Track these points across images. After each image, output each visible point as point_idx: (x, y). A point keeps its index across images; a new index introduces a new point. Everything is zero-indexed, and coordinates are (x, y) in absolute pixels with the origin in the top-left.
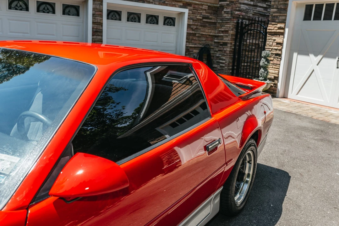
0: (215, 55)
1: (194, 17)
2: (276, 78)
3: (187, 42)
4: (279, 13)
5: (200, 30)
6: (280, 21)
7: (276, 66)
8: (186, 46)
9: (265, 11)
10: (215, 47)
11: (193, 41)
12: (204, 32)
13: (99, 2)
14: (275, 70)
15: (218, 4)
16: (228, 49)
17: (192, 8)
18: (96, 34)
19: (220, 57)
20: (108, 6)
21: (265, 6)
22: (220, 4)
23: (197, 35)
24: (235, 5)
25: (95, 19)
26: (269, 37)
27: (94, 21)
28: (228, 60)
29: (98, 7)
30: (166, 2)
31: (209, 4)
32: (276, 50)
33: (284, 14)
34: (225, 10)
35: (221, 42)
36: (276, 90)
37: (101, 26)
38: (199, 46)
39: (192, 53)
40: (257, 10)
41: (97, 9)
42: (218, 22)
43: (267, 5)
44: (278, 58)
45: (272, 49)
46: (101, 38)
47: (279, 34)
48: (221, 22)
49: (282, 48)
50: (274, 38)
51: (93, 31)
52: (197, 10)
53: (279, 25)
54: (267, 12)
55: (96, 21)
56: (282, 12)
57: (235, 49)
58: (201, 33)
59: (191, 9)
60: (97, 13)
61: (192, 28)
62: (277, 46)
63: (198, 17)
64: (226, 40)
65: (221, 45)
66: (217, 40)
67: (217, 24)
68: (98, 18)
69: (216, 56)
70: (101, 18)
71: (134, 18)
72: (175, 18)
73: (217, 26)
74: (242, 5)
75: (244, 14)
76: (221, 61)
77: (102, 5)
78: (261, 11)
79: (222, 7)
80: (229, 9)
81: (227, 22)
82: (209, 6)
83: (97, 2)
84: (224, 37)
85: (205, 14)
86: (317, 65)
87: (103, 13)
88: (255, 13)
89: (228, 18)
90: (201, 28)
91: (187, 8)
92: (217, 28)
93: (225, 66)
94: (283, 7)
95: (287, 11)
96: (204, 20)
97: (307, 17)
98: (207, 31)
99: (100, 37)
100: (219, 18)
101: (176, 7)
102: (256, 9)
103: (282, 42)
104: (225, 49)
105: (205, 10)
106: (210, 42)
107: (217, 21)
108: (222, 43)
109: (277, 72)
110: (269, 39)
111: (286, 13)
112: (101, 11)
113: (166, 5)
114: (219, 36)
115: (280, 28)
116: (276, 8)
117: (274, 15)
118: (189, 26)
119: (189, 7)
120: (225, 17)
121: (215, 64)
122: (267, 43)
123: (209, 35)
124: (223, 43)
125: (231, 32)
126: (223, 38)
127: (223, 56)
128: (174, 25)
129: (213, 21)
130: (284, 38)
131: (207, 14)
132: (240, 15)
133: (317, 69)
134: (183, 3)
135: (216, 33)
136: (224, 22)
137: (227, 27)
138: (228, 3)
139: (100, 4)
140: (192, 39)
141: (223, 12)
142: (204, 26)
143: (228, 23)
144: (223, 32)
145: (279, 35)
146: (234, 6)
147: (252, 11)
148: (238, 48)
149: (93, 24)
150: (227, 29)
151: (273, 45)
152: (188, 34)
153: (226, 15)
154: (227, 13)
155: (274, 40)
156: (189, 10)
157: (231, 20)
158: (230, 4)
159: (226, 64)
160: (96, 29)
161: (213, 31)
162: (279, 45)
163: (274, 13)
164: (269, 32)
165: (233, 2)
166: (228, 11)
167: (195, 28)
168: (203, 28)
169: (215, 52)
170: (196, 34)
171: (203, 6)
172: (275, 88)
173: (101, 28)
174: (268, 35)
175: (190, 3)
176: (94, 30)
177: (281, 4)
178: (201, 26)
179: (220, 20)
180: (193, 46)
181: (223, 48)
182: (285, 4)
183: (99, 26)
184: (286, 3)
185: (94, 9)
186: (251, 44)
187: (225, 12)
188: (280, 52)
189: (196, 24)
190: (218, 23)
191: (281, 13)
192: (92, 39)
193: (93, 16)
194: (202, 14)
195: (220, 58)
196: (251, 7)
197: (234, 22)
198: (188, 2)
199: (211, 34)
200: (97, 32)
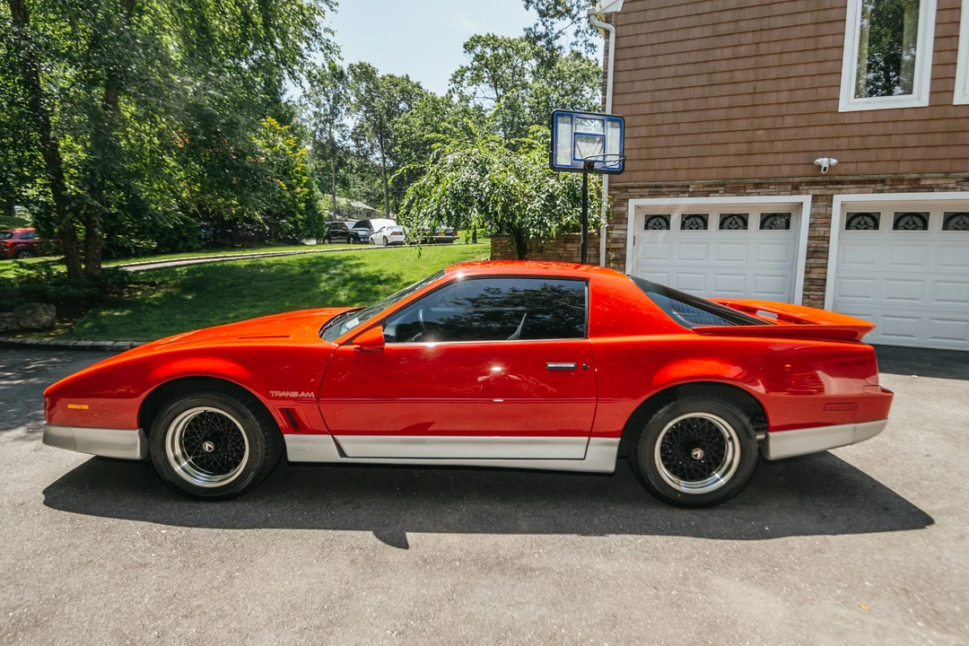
13: (826, 203)
18: (815, 256)
20: (842, 207)
25: (815, 231)
27: (813, 235)
29: (822, 211)
37: (825, 242)
41: (819, 214)
51: (808, 251)
55: (817, 234)
60: (821, 221)
68: (821, 229)
70: (826, 229)
71: (911, 223)
77: (830, 207)
83: (820, 203)
87: (831, 220)
99: (823, 261)
112: (829, 217)
139: (827, 205)
149: (809, 240)
160: (816, 247)
173: (826, 245)
176: (812, 249)
183: (821, 242)
185: (812, 216)
193: (810, 227)
200: (818, 252)
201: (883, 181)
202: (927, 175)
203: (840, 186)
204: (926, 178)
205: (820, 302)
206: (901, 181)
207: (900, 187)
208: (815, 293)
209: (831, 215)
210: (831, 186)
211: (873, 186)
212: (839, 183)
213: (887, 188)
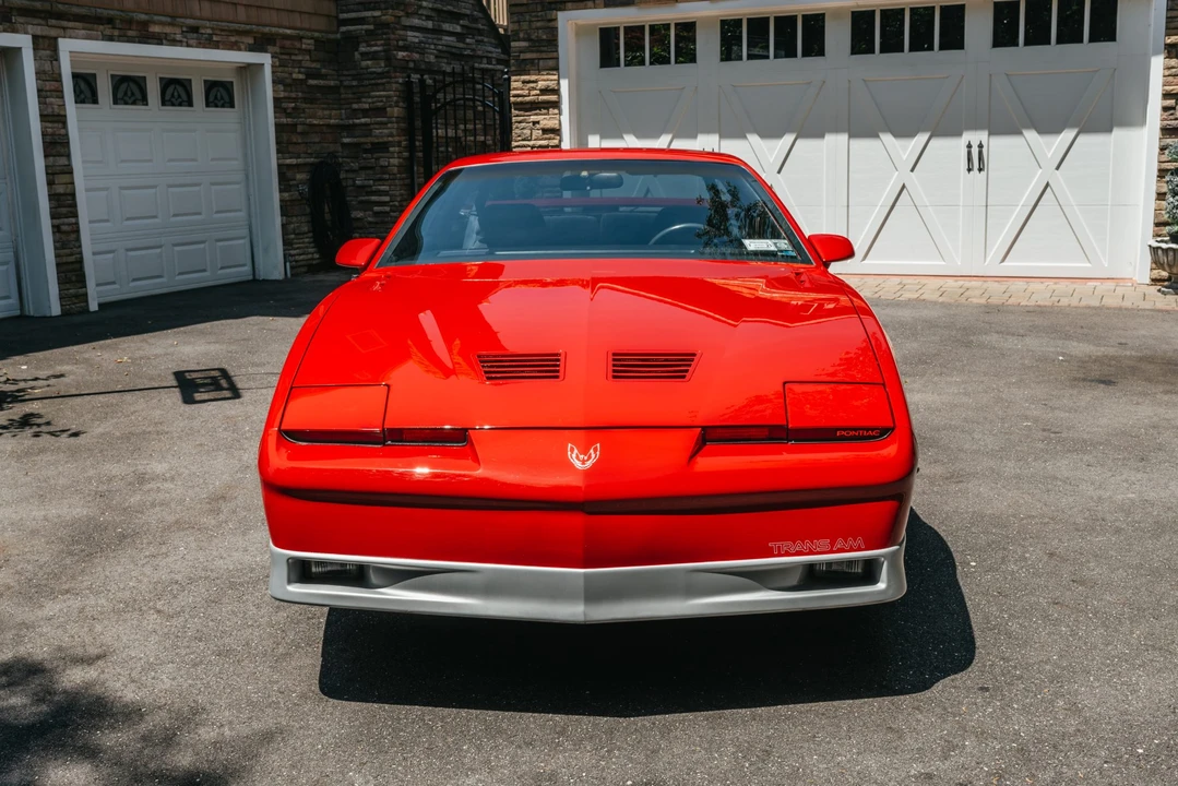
0: (350, 182)
1: (287, 75)
3: (278, 151)
4: (538, 51)
5: (304, 112)
6: (543, 72)
8: (279, 166)
9: (461, 45)
10: (348, 160)
11: (291, 149)
12: (314, 117)
13: (50, 52)
15: (337, 32)
16: (395, 161)
17: (277, 49)
18: (54, 152)
19: (371, 186)
20: (73, 63)
21: (458, 29)
22: (343, 33)
23: (300, 129)
24: (394, 33)
25: (45, 103)
26: (517, 116)
27: (45, 113)
28: (398, 193)
29: (47, 67)
30: (215, 38)
31: (316, 34)
33: (551, 55)
34: (363, 49)
35: (366, 143)
37: (60, 125)
38: (308, 160)
39: (295, 182)
40: (443, 42)
41: (44, 72)
42: (346, 83)
43: (462, 26)
45: (533, 148)
46: (67, 163)
47: (545, 105)
48: (355, 83)
49: (560, 141)
50: (533, 118)
51: (43, 142)
52: (290, 54)
53: (543, 84)
54: (464, 46)
55: (50, 110)
56: (545, 49)
57: (411, 159)
58: (308, 121)
59: (276, 53)
60: (49, 84)
61: (285, 110)
62: (546, 139)
63: (294, 76)
64: (381, 134)
65: (366, 151)
66: (347, 137)
67: (342, 90)
68: (52, 100)
69: (354, 185)
70: (59, 101)
71: (129, 93)
72: (232, 82)
73: (343, 96)
74: (409, 33)
75: (416, 56)
76: (374, 198)
77: (56, 60)
78: (452, 44)
79: (352, 41)
80: (376, 45)
81: (377, 84)
82: (317, 40)
83: (43, 52)
84: (372, 127)
85: (308, 64)
87: (62, 85)
88: (439, 51)
89: (379, 70)
90: (304, 105)
91: (266, 51)
92: (343, 102)
93: (392, 211)
94: (544, 37)
95: (556, 46)
96: (311, 82)
97: (608, 59)
98: (320, 113)
99: (63, 161)
100: (345, 73)
101: (240, 50)
102: (441, 39)
103: (557, 127)
104: (383, 162)
105: (309, 52)
106: (332, 148)
107: (341, 81)
108: (369, 146)
110: (520, 122)
111: (557, 51)
112: (58, 79)
113: (217, 46)
114: (355, 125)
115: (545, 91)
116: (524, 40)
117: (522, 56)
118: (276, 100)
119: (270, 48)
120: (368, 67)
121: (357, 210)
122: (515, 132)
123: (328, 126)
124: (372, 144)
125: (396, 111)
126: (371, 130)
127: (380, 183)
128: (232, 105)
129: (332, 83)
130: (560, 114)
131: (314, 65)
132: (408, 61)
134: (255, 38)
135: (344, 116)
136: (366, 82)
137: (376, 97)
138: (371, 27)
139: (51, 57)
140: (290, 143)
141: (357, 55)
142: (312, 101)
143: (381, 88)
144: (365, 113)
145: (547, 109)
146: (392, 36)
147: (432, 47)
148: (420, 154)
149: (41, 121)
150: (380, 104)
151: (534, 137)
152: (279, 127)
153: (369, 62)
154: (373, 56)
155: (534, 123)
156: (272, 57)
157: (391, 78)
158: (380, 32)
159: (395, 206)
160: (53, 135)
161: (334, 112)
162: (552, 136)
163: (521, 52)
164: (516, 104)
165: (388, 24)
166: (376, 52)
167: (293, 108)
168: (308, 106)
169: (351, 175)
170: (295, 125)
171: (304, 41)
173: (63, 131)
174: (514, 112)
175: (272, 34)
176: (48, 139)
177: (538, 29)
178: (305, 100)
179: (350, 78)
180: (294, 161)
181: (378, 159)
182: (548, 28)
183: (56, 125)
184: (551, 24)
185: (38, 74)
186: (444, 140)
187: (362, 54)
189: (293, 95)
190: (346, 87)
191: (541, 52)
192: (46, 167)
193: (39, 97)
194: (304, 64)
195: (369, 190)
196: (429, 36)
197: (397, 82)
198: (267, 34)
199: (332, 121)
200: (56, 145)
201: (110, 21)
202: (156, 18)
203: (65, 23)
204: (155, 23)
205: (73, 236)
206: (129, 22)
207: (130, 33)
208: (66, 220)
209: (60, 75)
210: (53, 22)
211: (101, 27)
212: (60, 16)
213: (116, 33)
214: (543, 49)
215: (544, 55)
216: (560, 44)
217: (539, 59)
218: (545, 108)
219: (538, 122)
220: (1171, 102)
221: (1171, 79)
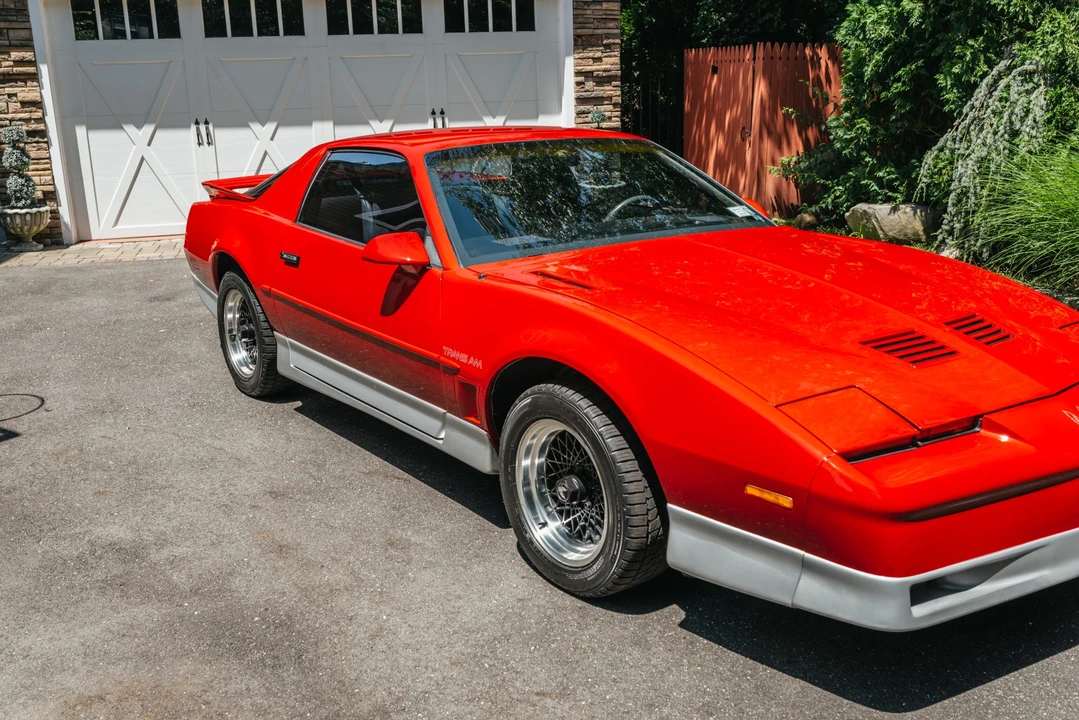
2: (51, 196)
6: (14, 42)
7: (38, 164)
14: (40, 176)
32: (27, 121)
33: (22, 25)
36: (59, 227)
44: (37, 142)
45: (11, 121)
47: (22, 77)
49: (43, 114)
50: (9, 90)
53: (15, 55)
56: (15, 18)
62: (26, 112)
86: (149, 145)
94: (12, 6)
95: (28, 16)
97: (83, 31)
103: (38, 99)
109: (50, 177)
111: (28, 22)
115: (20, 63)
130: (41, 86)
133: (150, 153)
145: (25, 81)
151: (11, 110)
155: (10, 96)
162: (34, 108)
172: (56, 221)
188: (41, 127)
191: (10, 21)
214: (10, 18)
215: (14, 25)
216: (30, 14)
217: (7, 29)
218: (21, 81)
219: (15, 95)
220: (582, 79)
221: (580, 61)
